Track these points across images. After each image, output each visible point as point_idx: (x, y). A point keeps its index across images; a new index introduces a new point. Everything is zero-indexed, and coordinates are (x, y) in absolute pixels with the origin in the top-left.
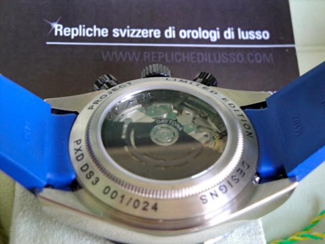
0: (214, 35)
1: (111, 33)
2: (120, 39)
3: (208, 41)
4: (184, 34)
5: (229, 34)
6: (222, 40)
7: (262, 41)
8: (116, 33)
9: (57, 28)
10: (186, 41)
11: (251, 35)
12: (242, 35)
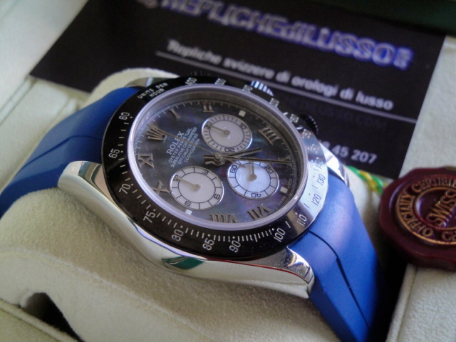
0: (330, 91)
1: (222, 62)
2: (230, 69)
3: (321, 94)
4: (297, 81)
5: (347, 94)
6: (337, 97)
7: (383, 110)
8: (228, 63)
9: (174, 45)
10: (298, 88)
11: (372, 101)
12: (361, 98)
